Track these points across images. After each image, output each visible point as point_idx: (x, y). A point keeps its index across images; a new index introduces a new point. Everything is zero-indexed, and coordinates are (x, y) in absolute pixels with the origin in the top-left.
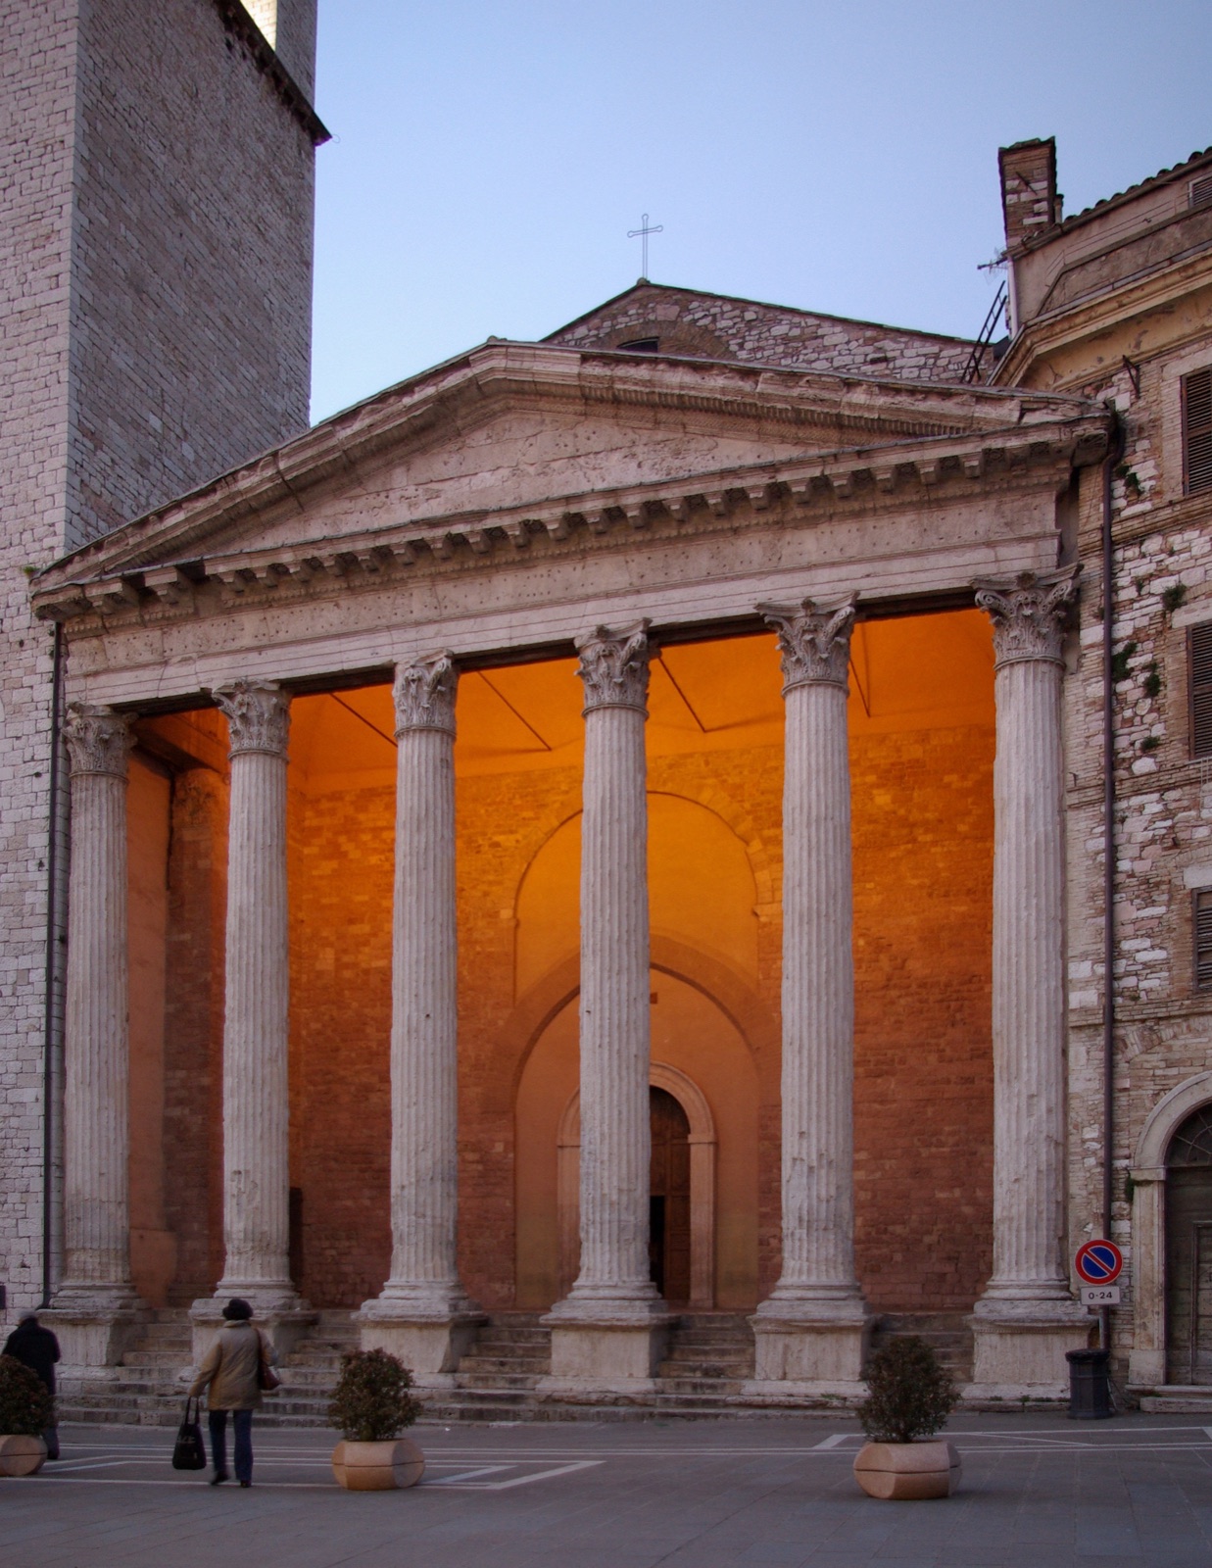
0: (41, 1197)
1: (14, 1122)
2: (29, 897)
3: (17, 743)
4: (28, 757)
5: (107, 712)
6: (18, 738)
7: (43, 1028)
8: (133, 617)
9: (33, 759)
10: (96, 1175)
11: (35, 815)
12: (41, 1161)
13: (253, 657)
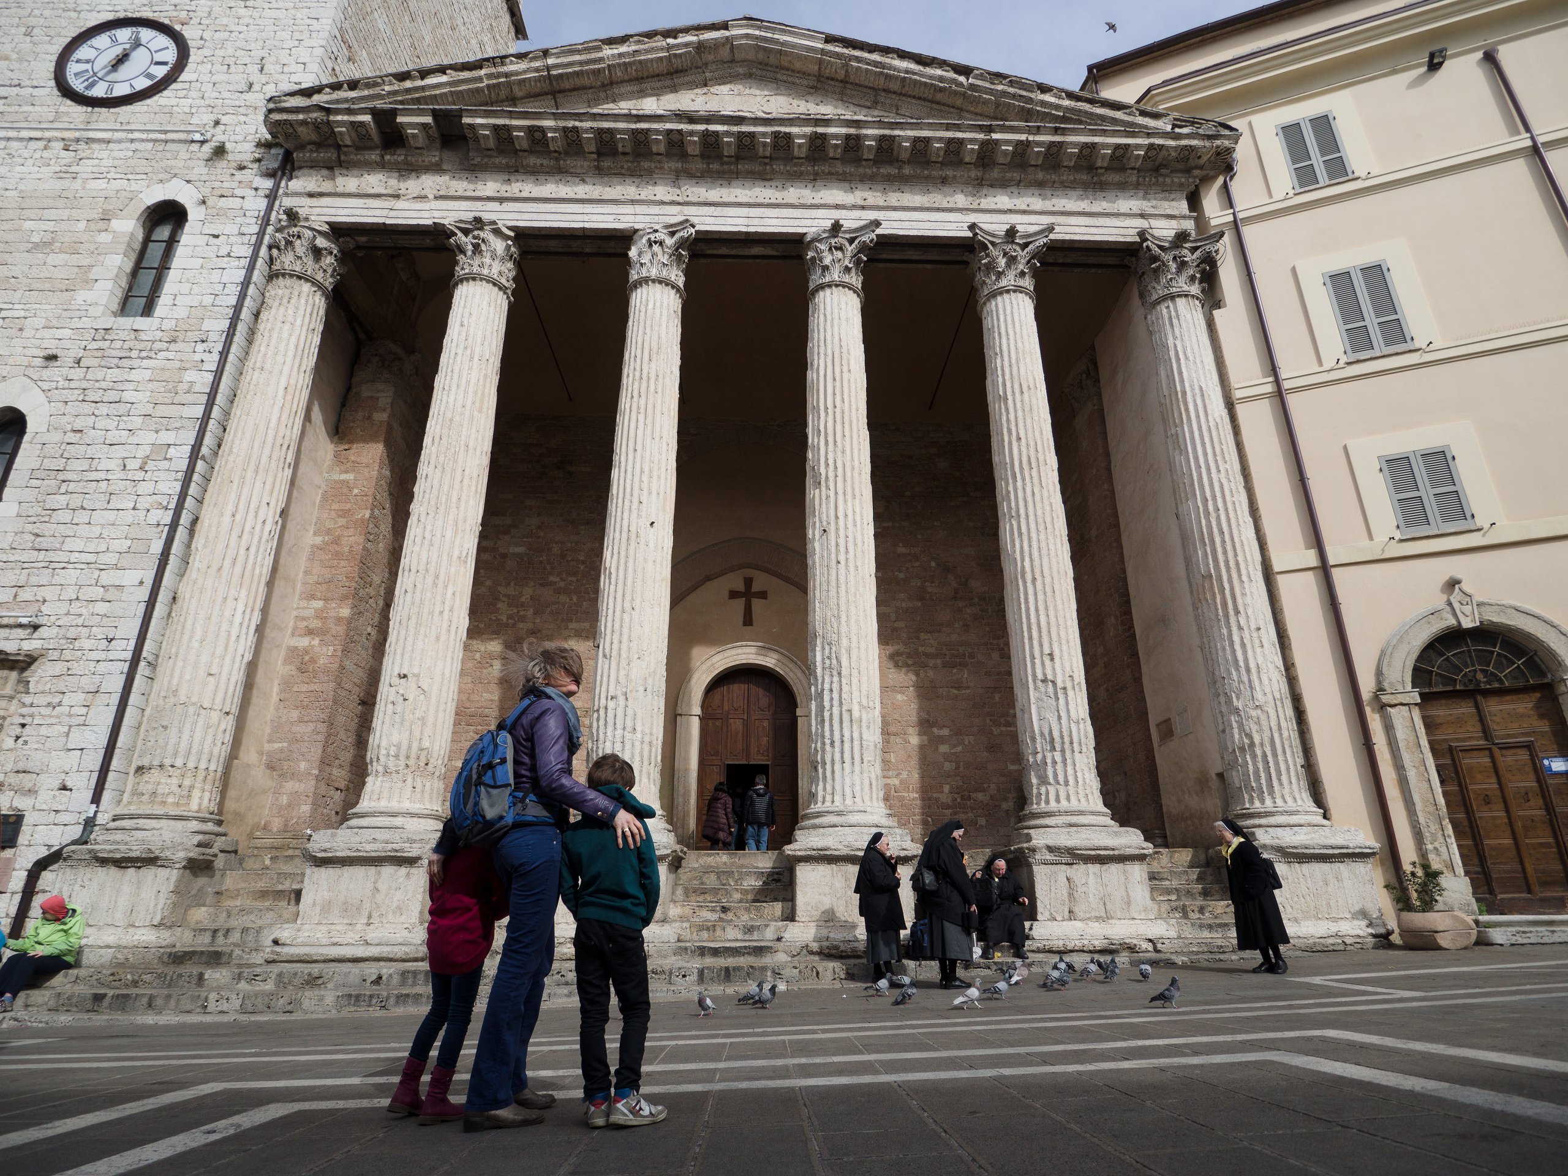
0: (115, 699)
1: (101, 608)
2: (190, 376)
3: (213, 241)
4: (224, 251)
5: (325, 228)
6: (217, 237)
7: (172, 506)
8: (374, 156)
9: (229, 255)
10: (202, 673)
11: (217, 302)
12: (128, 655)
13: (495, 206)
